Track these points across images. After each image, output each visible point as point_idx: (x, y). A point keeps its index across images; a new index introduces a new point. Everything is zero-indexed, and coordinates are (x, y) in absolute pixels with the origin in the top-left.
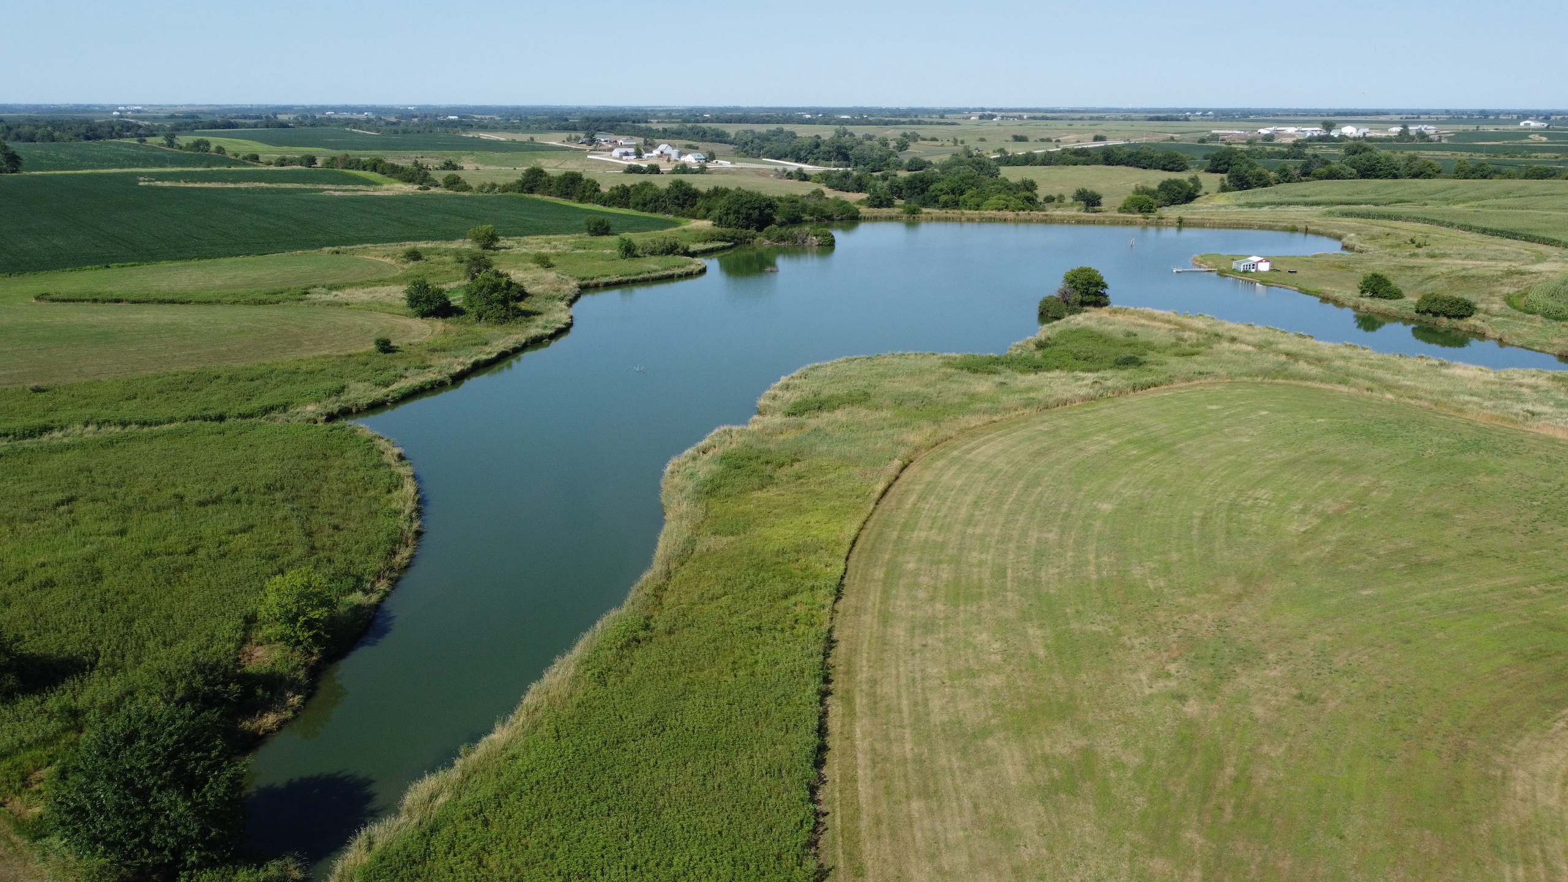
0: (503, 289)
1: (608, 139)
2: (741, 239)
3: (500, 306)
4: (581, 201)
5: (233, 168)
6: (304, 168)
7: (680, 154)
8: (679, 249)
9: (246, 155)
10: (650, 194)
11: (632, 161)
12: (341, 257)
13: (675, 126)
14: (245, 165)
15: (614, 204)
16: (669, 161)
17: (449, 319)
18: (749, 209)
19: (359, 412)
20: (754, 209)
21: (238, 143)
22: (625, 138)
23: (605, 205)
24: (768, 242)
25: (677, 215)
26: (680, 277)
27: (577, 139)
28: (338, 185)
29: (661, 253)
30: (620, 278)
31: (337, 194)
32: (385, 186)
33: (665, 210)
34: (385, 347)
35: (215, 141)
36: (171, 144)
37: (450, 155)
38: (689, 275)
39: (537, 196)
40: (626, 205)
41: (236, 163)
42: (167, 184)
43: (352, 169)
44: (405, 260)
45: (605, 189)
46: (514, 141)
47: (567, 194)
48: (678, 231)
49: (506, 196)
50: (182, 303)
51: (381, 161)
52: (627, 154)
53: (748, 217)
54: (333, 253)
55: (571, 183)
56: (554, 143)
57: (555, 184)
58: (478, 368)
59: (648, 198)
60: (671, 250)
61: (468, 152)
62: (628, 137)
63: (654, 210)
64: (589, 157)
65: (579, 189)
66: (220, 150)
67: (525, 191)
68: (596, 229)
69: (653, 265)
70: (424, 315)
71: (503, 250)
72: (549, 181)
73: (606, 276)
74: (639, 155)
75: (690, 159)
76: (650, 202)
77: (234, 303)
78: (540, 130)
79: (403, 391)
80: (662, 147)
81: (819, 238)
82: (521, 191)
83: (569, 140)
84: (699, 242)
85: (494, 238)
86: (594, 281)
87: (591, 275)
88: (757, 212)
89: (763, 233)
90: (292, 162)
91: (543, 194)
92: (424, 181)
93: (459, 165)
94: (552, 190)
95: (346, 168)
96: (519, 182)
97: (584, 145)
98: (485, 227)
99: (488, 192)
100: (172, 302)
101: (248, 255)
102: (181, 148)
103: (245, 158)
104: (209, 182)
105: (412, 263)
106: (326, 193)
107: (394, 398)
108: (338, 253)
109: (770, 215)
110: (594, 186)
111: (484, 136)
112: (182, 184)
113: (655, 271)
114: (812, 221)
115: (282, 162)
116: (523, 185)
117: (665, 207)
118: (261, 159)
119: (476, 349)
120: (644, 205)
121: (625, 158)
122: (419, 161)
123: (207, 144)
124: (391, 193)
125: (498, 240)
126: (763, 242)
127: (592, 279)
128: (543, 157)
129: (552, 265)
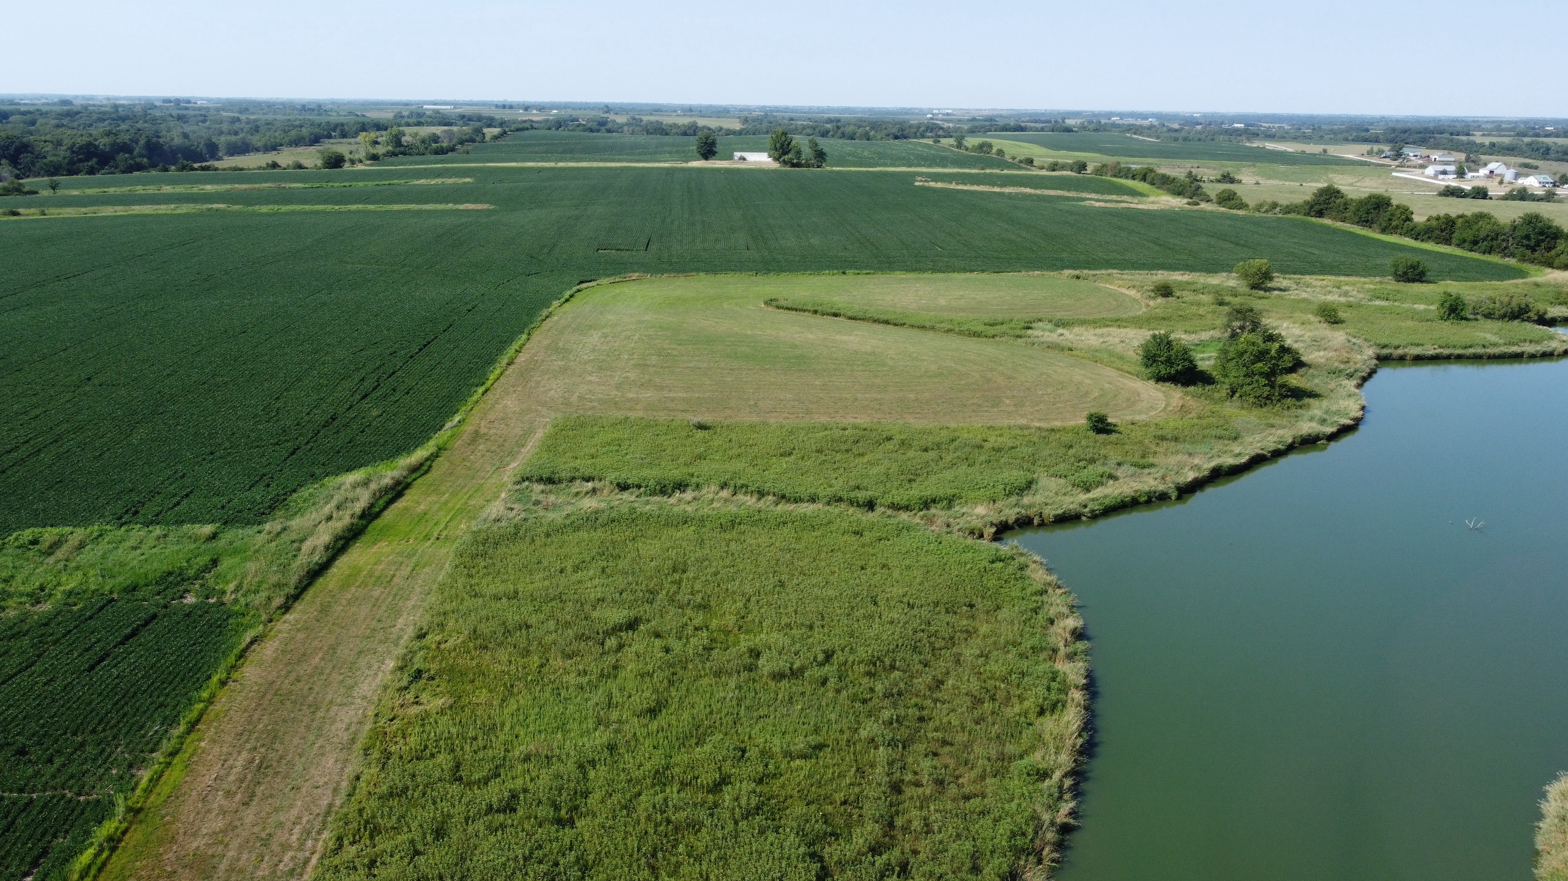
0: (1272, 358)
1: (1419, 154)
3: (1264, 381)
4: (1384, 231)
5: (1005, 172)
6: (1073, 174)
7: (1517, 176)
8: (1531, 314)
9: (1022, 158)
10: (1485, 229)
11: (1452, 181)
12: (1081, 283)
13: (1506, 140)
14: (1020, 168)
15: (1429, 238)
16: (1501, 182)
17: (1191, 389)
19: (1042, 524)
21: (1019, 146)
22: (1441, 152)
23: (1416, 239)
25: (1523, 259)
26: (1533, 357)
27: (1380, 152)
28: (1102, 194)
29: (1502, 317)
30: (1439, 351)
31: (1098, 204)
32: (1151, 199)
33: (1505, 252)
34: (1101, 426)
35: (998, 143)
36: (960, 145)
37: (1229, 167)
38: (1547, 356)
39: (1327, 221)
40: (1448, 241)
41: (1011, 166)
42: (939, 185)
43: (1121, 177)
44: (1153, 294)
45: (1419, 218)
46: (1303, 152)
47: (1367, 221)
48: (1525, 284)
49: (1288, 219)
50: (895, 325)
51: (1152, 171)
52: (1444, 173)
54: (1073, 277)
55: (1375, 209)
56: (1351, 156)
57: (1352, 208)
58: (1218, 477)
59: (1482, 235)
60: (1519, 314)
61: (1250, 163)
62: (1446, 152)
63: (1489, 250)
64: (1394, 174)
65: (1384, 216)
66: (1000, 152)
67: (1313, 213)
68: (1405, 273)
69: (1489, 335)
70: (1160, 379)
71: (1276, 292)
72: (1345, 204)
73: (1418, 345)
74: (1461, 174)
75: (1532, 182)
76: (1484, 240)
77: (949, 331)
78: (1335, 141)
79: (1107, 502)
80: (1492, 166)
82: (1308, 214)
83: (1370, 153)
84: (1560, 304)
85: (1267, 276)
86: (1400, 352)
87: (1396, 343)
90: (1063, 167)
91: (1335, 219)
92: (1194, 195)
93: (1237, 177)
94: (1348, 215)
95: (1115, 176)
96: (1307, 203)
97: (1388, 160)
98: (1257, 262)
99: (1266, 211)
100: (887, 322)
101: (983, 271)
102: (967, 149)
103: (1021, 162)
104: (978, 184)
105: (1160, 300)
106: (1087, 203)
107: (1092, 511)
108: (1078, 277)
110: (1406, 215)
111: (1270, 146)
112: (953, 186)
113: (1495, 345)
115: (1054, 167)
116: (1312, 207)
117: (1506, 248)
118: (1035, 163)
119: (1219, 446)
120: (1475, 243)
121: (1441, 177)
122: (1194, 171)
123: (990, 146)
124: (1155, 207)
125: (1271, 279)
127: (1397, 347)
128: (1336, 172)
129: (1341, 322)
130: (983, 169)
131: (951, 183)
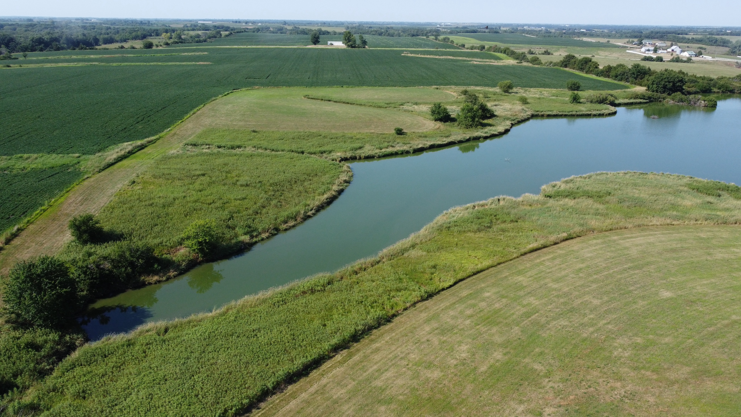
1: (651, 42)
2: (656, 99)
4: (587, 73)
5: (448, 50)
6: (478, 51)
7: (682, 51)
8: (607, 101)
9: (460, 44)
10: (620, 70)
11: (649, 54)
14: (459, 49)
15: (602, 75)
18: (666, 82)
20: (669, 82)
21: (466, 39)
22: (660, 42)
24: (672, 102)
25: (631, 82)
26: (595, 116)
28: (483, 59)
29: (595, 102)
31: (475, 63)
32: (503, 61)
34: (400, 132)
35: (452, 37)
36: (436, 39)
37: (549, 48)
38: (601, 115)
39: (567, 69)
40: (608, 76)
41: (455, 48)
42: (413, 55)
45: (601, 67)
46: (599, 42)
47: (582, 69)
49: (554, 69)
52: (649, 50)
53: (665, 87)
54: (435, 88)
55: (585, 63)
56: (619, 44)
57: (577, 63)
58: (432, 147)
59: (619, 73)
60: (602, 101)
63: (621, 80)
64: (627, 51)
65: (588, 66)
66: (452, 42)
67: (563, 66)
68: (571, 87)
69: (583, 109)
71: (512, 94)
72: (575, 61)
73: (552, 111)
75: (685, 54)
76: (620, 75)
78: (614, 37)
79: (385, 153)
80: (674, 47)
81: (706, 102)
82: (561, 66)
84: (627, 98)
85: (510, 87)
86: (542, 113)
87: (542, 110)
88: (671, 84)
89: (671, 97)
90: (475, 48)
91: (570, 68)
92: (522, 59)
93: (551, 52)
94: (575, 66)
95: (494, 51)
96: (561, 61)
98: (506, 82)
99: (548, 66)
101: (400, 86)
103: (460, 46)
104: (430, 55)
106: (471, 62)
107: (379, 155)
108: (437, 88)
109: (681, 87)
110: (596, 66)
111: (585, 39)
112: (419, 56)
113: (583, 111)
114: (718, 92)
115: (472, 48)
116: (563, 63)
117: (627, 79)
118: (466, 47)
120: (616, 76)
121: (647, 52)
122: (532, 50)
123: (449, 39)
124: (505, 64)
125: (512, 88)
126: (669, 102)
128: (602, 50)
129: (528, 103)
130: (437, 48)
131: (418, 54)
